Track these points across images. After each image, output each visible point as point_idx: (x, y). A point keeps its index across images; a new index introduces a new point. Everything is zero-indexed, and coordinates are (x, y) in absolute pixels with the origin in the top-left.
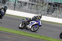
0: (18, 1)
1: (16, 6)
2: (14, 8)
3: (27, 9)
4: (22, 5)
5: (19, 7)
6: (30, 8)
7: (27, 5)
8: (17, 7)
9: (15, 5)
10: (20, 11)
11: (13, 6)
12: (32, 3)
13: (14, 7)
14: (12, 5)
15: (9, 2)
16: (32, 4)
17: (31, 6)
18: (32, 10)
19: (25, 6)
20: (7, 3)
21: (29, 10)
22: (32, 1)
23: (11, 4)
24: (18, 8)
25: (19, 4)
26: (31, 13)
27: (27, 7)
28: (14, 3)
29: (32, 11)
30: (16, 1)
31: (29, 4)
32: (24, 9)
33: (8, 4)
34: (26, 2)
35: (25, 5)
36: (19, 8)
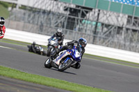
0: (103, 24)
1: (99, 35)
2: (94, 39)
3: (122, 42)
4: (112, 33)
5: (104, 36)
6: (129, 38)
7: (123, 32)
8: (100, 37)
9: (95, 32)
10: (107, 46)
11: (92, 34)
12: (134, 28)
13: (94, 37)
14: (88, 32)
15: (83, 25)
16: (134, 31)
17: (130, 36)
18: (133, 44)
19: (118, 36)
20: (78, 27)
21: (128, 44)
22: (134, 24)
23: (86, 31)
24: (102, 40)
25: (105, 29)
26: (130, 50)
27: (123, 37)
28: (94, 27)
29: (133, 47)
30: (98, 24)
31: (127, 29)
32: (116, 40)
33: (80, 30)
34: (121, 26)
35: (118, 33)
36: (104, 39)
